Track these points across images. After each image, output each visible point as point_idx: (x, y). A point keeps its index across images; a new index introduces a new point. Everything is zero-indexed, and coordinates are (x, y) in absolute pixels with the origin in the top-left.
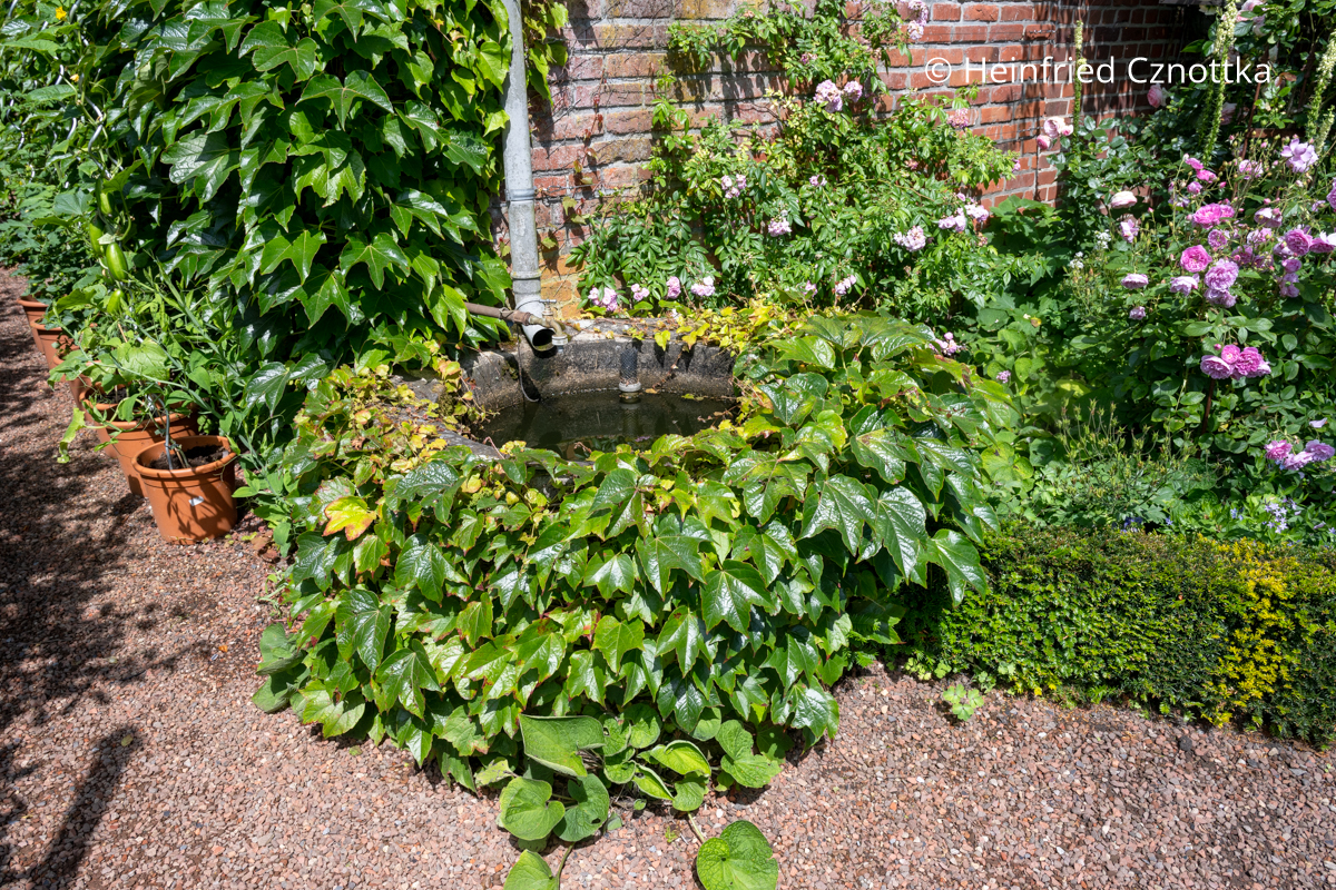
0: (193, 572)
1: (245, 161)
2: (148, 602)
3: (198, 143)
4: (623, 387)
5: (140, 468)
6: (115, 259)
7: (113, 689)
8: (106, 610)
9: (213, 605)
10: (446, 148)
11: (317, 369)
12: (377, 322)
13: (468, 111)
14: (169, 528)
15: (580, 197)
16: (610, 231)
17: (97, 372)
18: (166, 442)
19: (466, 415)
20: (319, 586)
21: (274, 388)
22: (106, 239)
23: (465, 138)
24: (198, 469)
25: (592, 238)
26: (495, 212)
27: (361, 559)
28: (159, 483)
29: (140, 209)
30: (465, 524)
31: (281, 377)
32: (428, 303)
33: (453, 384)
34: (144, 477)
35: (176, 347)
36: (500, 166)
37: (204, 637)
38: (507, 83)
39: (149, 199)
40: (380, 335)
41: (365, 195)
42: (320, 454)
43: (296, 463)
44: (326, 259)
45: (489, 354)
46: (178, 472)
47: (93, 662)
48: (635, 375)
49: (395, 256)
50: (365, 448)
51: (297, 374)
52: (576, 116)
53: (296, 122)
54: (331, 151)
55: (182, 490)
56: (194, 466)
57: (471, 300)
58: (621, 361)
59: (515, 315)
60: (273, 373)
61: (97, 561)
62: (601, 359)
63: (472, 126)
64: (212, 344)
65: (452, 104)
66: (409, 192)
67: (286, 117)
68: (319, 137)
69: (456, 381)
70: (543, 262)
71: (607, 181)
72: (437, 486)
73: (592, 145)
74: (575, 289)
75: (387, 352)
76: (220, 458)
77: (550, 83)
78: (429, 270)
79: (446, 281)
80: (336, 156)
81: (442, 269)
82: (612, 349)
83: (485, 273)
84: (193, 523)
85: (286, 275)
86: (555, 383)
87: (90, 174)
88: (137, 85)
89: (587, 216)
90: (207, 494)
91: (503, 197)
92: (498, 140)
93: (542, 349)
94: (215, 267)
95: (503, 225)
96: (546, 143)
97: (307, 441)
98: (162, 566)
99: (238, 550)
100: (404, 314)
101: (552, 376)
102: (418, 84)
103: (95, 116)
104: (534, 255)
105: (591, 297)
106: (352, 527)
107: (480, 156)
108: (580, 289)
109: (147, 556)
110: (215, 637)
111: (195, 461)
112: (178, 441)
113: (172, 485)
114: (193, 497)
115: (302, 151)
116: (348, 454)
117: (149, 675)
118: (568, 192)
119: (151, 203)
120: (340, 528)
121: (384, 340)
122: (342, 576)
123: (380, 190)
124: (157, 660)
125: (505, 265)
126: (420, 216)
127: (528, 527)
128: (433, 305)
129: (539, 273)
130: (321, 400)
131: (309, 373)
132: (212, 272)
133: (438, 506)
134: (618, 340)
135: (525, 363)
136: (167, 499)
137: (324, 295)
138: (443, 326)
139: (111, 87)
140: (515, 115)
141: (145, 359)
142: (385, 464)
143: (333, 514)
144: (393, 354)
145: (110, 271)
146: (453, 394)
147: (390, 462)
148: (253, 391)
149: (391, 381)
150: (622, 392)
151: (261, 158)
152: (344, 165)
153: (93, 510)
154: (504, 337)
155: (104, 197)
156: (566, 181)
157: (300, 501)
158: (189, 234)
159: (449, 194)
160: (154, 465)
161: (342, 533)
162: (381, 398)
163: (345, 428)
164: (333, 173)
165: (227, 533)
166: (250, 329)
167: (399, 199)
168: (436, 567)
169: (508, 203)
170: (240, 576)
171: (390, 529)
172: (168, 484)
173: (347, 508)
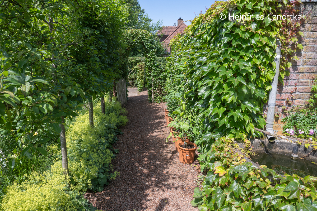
0: (184, 170)
1: (213, 92)
2: (175, 173)
3: (205, 88)
4: (293, 155)
5: (179, 146)
6: (184, 106)
7: (165, 189)
8: (167, 172)
9: (186, 178)
10: (256, 93)
11: (218, 136)
12: (233, 128)
13: (262, 85)
14: (181, 159)
15: (287, 106)
16: (294, 115)
17: (175, 126)
18: (184, 142)
19: (250, 153)
20: (210, 183)
21: (208, 138)
22: (183, 103)
23: (261, 91)
24: (189, 149)
25: (289, 116)
26: (264, 107)
27: (221, 181)
28: (181, 150)
29: (190, 98)
30: (248, 182)
31: (210, 136)
32: (245, 126)
33: (248, 146)
34: (179, 148)
35: (191, 125)
36: (268, 98)
37: (183, 184)
38: (273, 80)
39: (192, 96)
40: (233, 131)
41: (236, 101)
42: (216, 155)
43: (211, 155)
44: (225, 113)
45: (257, 140)
46: (185, 149)
47: (163, 182)
48: (297, 153)
49: (240, 115)
50: (226, 156)
51: (214, 136)
52: (289, 87)
53: (225, 86)
54: (231, 92)
55: (185, 152)
56: (188, 148)
57: (255, 127)
58: (293, 148)
59: (266, 133)
60: (209, 135)
61: (167, 162)
62: (287, 147)
63: (263, 88)
64: (198, 126)
65: (259, 83)
66: (245, 101)
67: (223, 84)
68: (229, 89)
69: (249, 145)
70: (275, 120)
71: (295, 103)
72: (243, 171)
73: (293, 94)
74: (282, 128)
75: (234, 135)
76: (193, 148)
77: (284, 80)
78: (247, 119)
79: (250, 122)
80: (232, 93)
81: (250, 119)
82: (291, 145)
83: (260, 121)
84: (186, 160)
85: (217, 115)
86: (273, 150)
87: (183, 90)
88: (196, 76)
89: (288, 111)
90: (189, 155)
91: (267, 104)
92: (269, 92)
93: (271, 141)
94: (203, 111)
95: (266, 110)
96: (280, 93)
97: (214, 151)
98: (178, 167)
99: (193, 168)
100: (239, 127)
101: (273, 148)
102: (252, 79)
103: (186, 80)
104: (273, 119)
105: (286, 131)
106: (220, 173)
107: (264, 95)
108: (283, 128)
109: (176, 164)
110: (185, 185)
111: (188, 147)
112: (187, 142)
113: (184, 151)
114: (187, 154)
115: (225, 92)
116: (222, 157)
117: (172, 189)
118: (284, 105)
119: (192, 97)
120: (218, 173)
121: (234, 133)
122: (216, 183)
123: (239, 100)
124: (174, 186)
125: (265, 120)
126: (247, 107)
127: (265, 188)
128: (247, 127)
129: (273, 123)
130: (218, 143)
131: (216, 136)
132: (201, 113)
133: (243, 176)
134: (293, 143)
135: (266, 144)
136: (182, 153)
137: (223, 121)
138: (248, 132)
139: (191, 76)
140: (274, 87)
141: (185, 126)
142: (231, 162)
143: (217, 169)
144: (235, 136)
145: (182, 109)
146: (247, 148)
147: (232, 161)
148: (204, 137)
149: (234, 142)
150: (292, 157)
151: (216, 92)
152: (233, 95)
153: (169, 152)
154: (262, 137)
155: (185, 95)
156: (284, 102)
157: (210, 164)
158: (199, 104)
159: (254, 103)
160: (181, 146)
161: (218, 174)
162: (231, 145)
163: (223, 151)
164: (230, 97)
165: (191, 163)
166: (206, 125)
167: (243, 103)
168: (239, 189)
169: (268, 106)
170: (192, 174)
171: (229, 177)
172: (183, 151)
173: (220, 169)
